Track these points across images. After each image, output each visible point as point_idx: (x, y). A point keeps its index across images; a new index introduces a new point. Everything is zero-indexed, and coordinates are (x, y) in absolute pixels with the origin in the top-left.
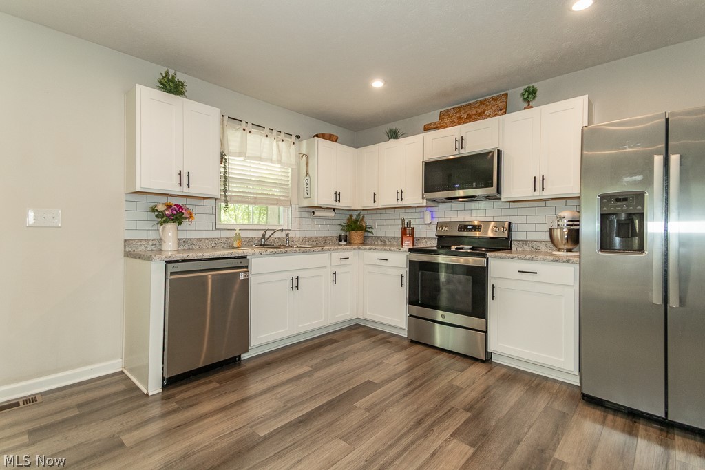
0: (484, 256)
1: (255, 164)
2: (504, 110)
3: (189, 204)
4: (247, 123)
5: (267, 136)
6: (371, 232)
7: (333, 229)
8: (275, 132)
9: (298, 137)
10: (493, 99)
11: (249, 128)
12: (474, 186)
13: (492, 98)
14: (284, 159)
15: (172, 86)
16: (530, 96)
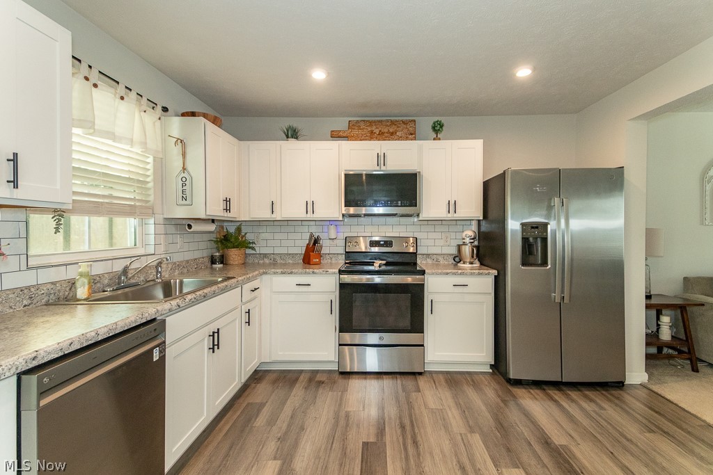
2: (412, 135)
4: (90, 67)
5: (122, 98)
6: (253, 249)
8: (133, 95)
9: (166, 110)
10: (404, 122)
11: (94, 77)
12: (399, 205)
13: (402, 121)
16: (437, 128)
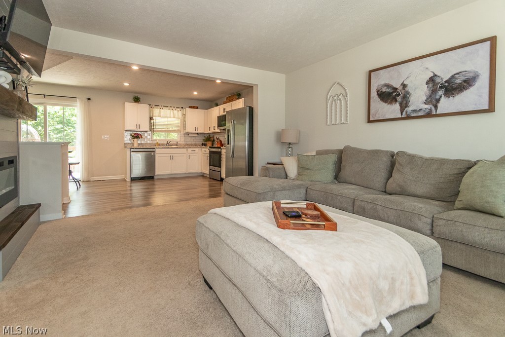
0: (220, 148)
1: (163, 119)
3: (142, 133)
5: (169, 109)
7: (200, 140)
8: (172, 107)
9: (182, 108)
11: (162, 107)
14: (176, 116)
15: (137, 100)
